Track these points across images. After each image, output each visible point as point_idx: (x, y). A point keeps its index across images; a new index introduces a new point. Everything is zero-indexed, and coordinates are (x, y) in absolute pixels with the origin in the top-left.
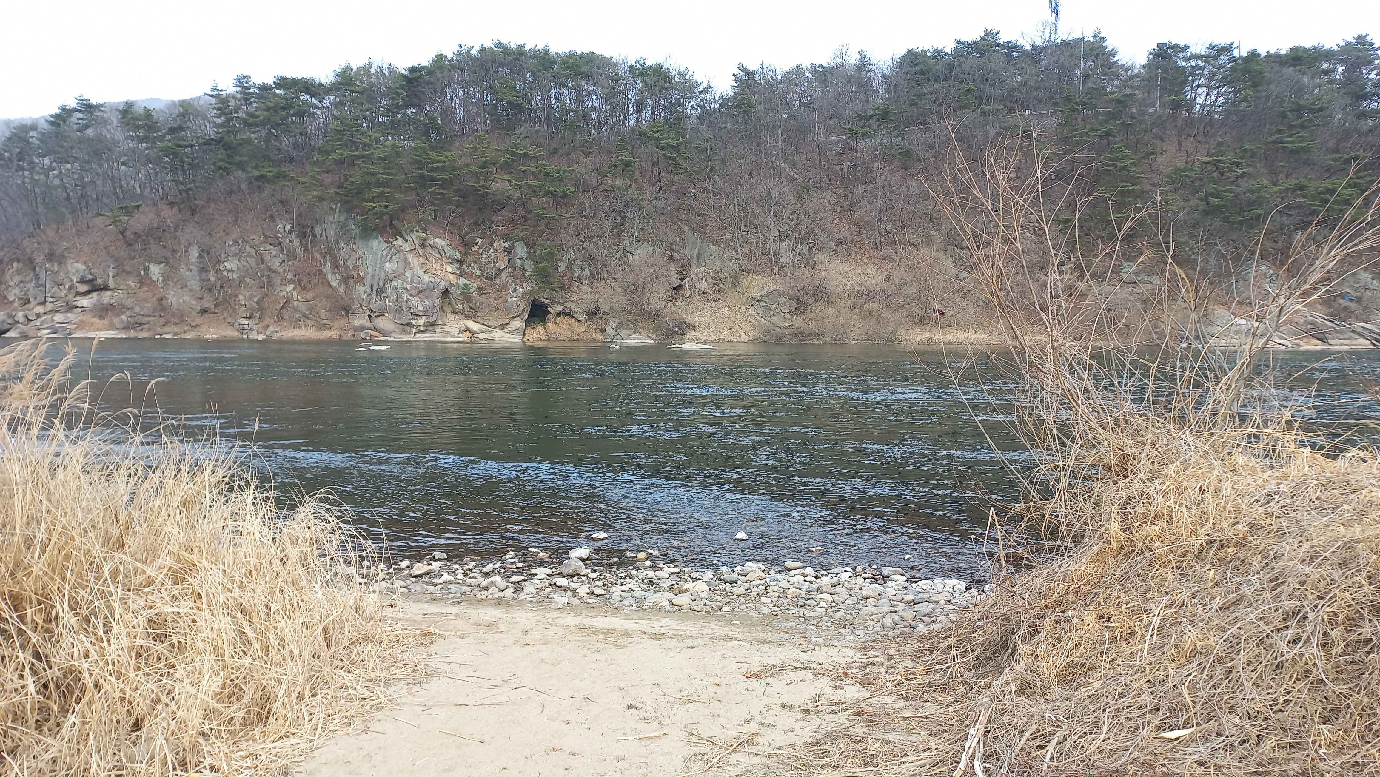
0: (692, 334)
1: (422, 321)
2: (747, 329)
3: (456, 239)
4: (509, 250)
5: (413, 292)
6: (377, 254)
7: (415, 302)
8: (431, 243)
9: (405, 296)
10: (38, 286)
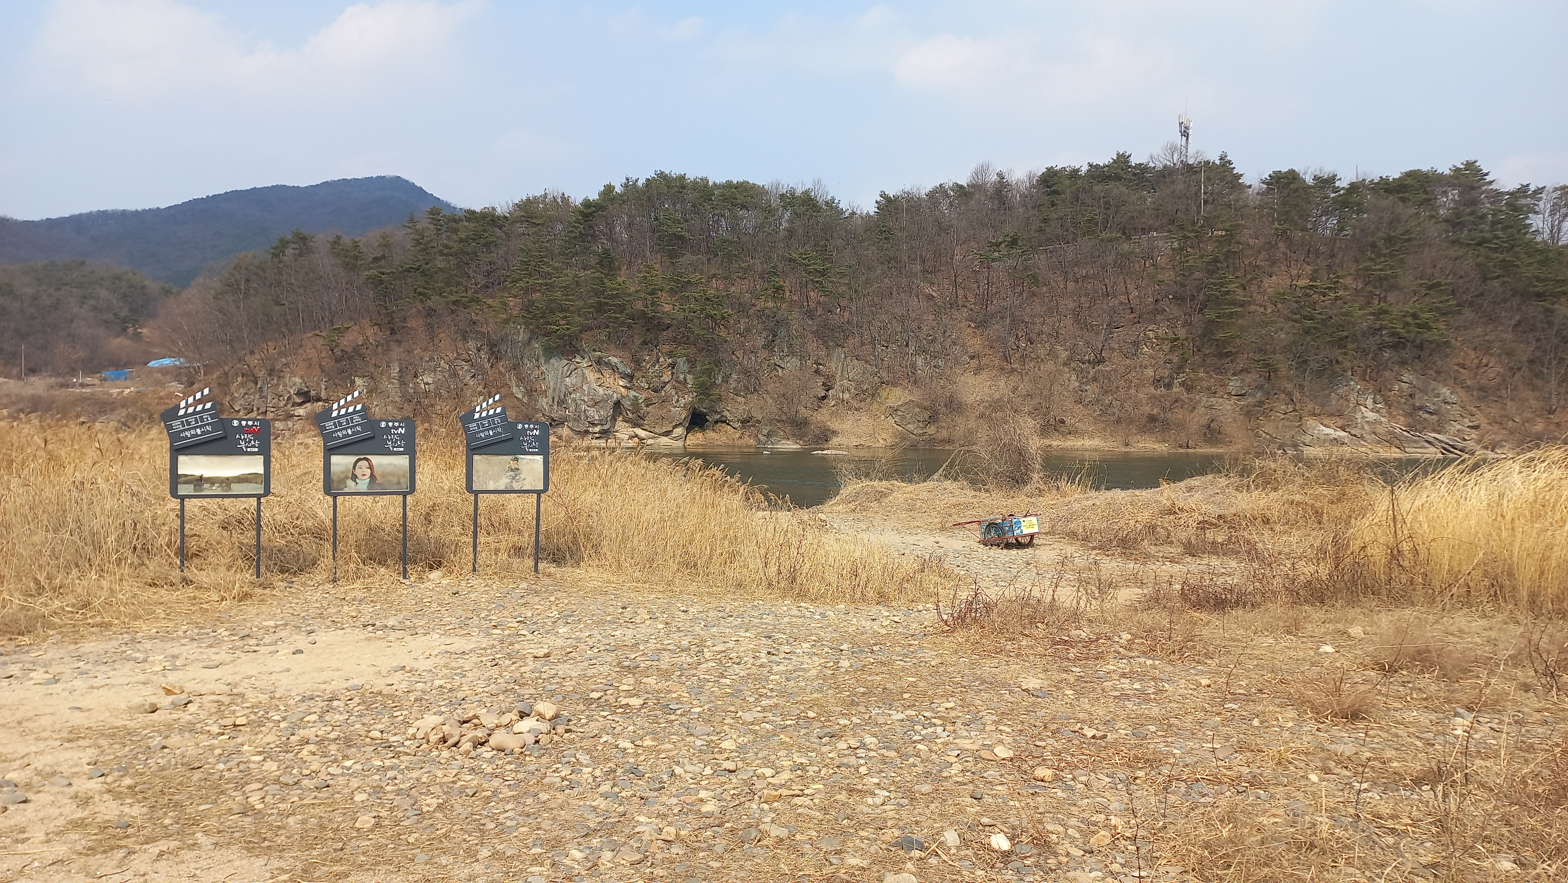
0: (835, 441)
1: (597, 429)
2: (884, 436)
3: (627, 355)
4: (673, 366)
5: (590, 403)
6: (558, 370)
7: (592, 412)
8: (606, 360)
9: (583, 407)
10: (261, 397)
